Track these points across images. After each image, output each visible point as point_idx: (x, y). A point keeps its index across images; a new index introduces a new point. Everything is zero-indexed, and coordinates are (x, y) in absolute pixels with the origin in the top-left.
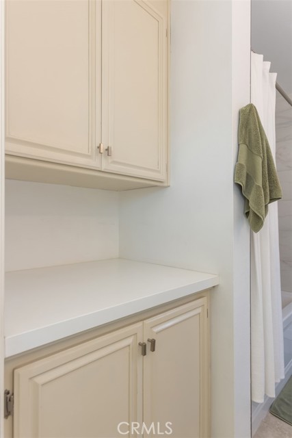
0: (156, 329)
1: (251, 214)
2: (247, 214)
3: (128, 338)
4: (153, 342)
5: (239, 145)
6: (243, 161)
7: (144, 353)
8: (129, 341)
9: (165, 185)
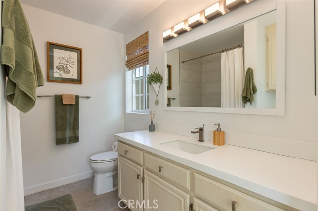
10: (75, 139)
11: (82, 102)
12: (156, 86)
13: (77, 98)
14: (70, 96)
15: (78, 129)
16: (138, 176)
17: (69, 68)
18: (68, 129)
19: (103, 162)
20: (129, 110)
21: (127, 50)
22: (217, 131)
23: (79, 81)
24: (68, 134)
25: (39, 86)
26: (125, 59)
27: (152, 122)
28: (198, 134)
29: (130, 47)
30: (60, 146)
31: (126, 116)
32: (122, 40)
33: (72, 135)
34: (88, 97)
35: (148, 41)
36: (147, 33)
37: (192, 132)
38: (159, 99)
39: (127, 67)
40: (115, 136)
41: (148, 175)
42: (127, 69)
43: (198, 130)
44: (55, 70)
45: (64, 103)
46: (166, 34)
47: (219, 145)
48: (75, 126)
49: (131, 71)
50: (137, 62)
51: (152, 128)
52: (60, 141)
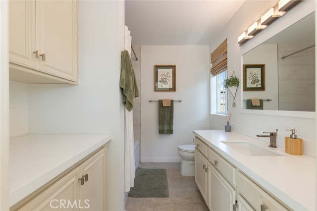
0: (86, 169)
1: (127, 103)
2: (125, 103)
3: (73, 178)
4: (87, 176)
5: (121, 69)
6: (124, 77)
7: (83, 183)
8: (73, 179)
9: (76, 84)
10: (170, 132)
11: (176, 105)
12: (233, 89)
13: (172, 101)
14: (167, 101)
15: (173, 124)
16: (204, 166)
17: (167, 81)
18: (166, 124)
19: (187, 151)
20: (213, 112)
21: (211, 59)
22: (291, 137)
23: (173, 89)
24: (166, 127)
25: (136, 97)
26: (210, 66)
27: (228, 123)
28: (269, 138)
29: (214, 56)
30: (161, 135)
31: (210, 116)
32: (207, 51)
33: (168, 129)
34: (180, 101)
35: (227, 48)
36: (226, 40)
37: (258, 136)
38: (236, 101)
39: (212, 73)
40: (194, 132)
41: (211, 167)
42: (211, 75)
43: (269, 134)
44: (159, 83)
45: (164, 105)
46: (240, 39)
47: (292, 154)
48: (171, 123)
49: (216, 76)
50: (219, 69)
51: (228, 129)
52: (161, 132)
